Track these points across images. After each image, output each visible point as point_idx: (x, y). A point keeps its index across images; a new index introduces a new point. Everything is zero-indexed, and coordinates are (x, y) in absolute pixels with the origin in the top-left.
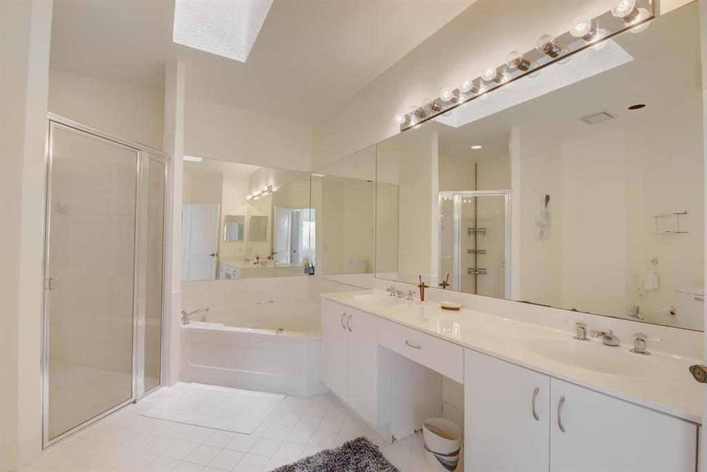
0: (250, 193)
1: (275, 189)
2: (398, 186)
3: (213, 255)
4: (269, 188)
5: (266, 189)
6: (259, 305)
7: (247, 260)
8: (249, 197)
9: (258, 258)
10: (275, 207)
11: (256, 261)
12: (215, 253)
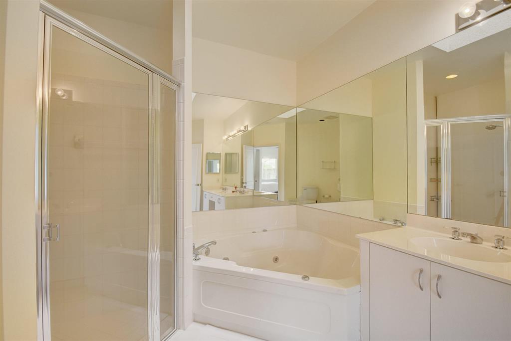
0: (225, 134)
1: (250, 129)
2: (372, 118)
3: (198, 185)
4: (245, 127)
5: (242, 128)
6: (254, 234)
7: (224, 189)
8: (225, 137)
9: (236, 188)
10: (244, 146)
11: (234, 190)
12: (199, 184)
